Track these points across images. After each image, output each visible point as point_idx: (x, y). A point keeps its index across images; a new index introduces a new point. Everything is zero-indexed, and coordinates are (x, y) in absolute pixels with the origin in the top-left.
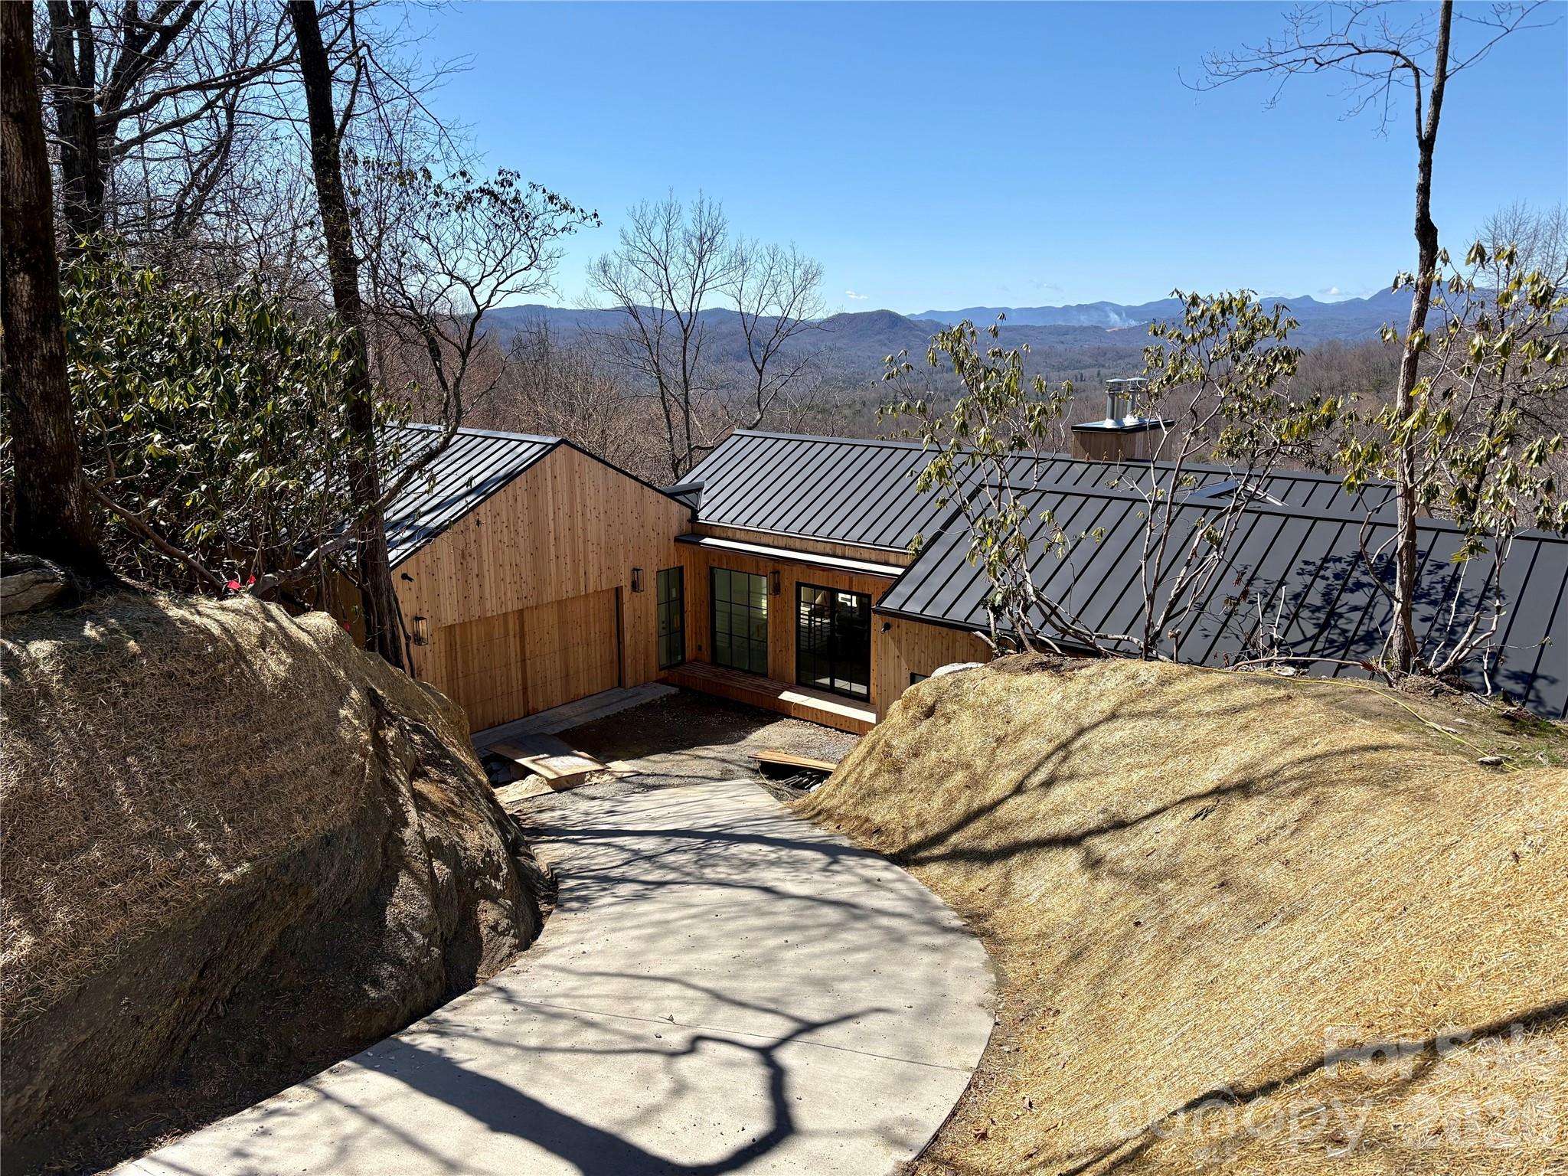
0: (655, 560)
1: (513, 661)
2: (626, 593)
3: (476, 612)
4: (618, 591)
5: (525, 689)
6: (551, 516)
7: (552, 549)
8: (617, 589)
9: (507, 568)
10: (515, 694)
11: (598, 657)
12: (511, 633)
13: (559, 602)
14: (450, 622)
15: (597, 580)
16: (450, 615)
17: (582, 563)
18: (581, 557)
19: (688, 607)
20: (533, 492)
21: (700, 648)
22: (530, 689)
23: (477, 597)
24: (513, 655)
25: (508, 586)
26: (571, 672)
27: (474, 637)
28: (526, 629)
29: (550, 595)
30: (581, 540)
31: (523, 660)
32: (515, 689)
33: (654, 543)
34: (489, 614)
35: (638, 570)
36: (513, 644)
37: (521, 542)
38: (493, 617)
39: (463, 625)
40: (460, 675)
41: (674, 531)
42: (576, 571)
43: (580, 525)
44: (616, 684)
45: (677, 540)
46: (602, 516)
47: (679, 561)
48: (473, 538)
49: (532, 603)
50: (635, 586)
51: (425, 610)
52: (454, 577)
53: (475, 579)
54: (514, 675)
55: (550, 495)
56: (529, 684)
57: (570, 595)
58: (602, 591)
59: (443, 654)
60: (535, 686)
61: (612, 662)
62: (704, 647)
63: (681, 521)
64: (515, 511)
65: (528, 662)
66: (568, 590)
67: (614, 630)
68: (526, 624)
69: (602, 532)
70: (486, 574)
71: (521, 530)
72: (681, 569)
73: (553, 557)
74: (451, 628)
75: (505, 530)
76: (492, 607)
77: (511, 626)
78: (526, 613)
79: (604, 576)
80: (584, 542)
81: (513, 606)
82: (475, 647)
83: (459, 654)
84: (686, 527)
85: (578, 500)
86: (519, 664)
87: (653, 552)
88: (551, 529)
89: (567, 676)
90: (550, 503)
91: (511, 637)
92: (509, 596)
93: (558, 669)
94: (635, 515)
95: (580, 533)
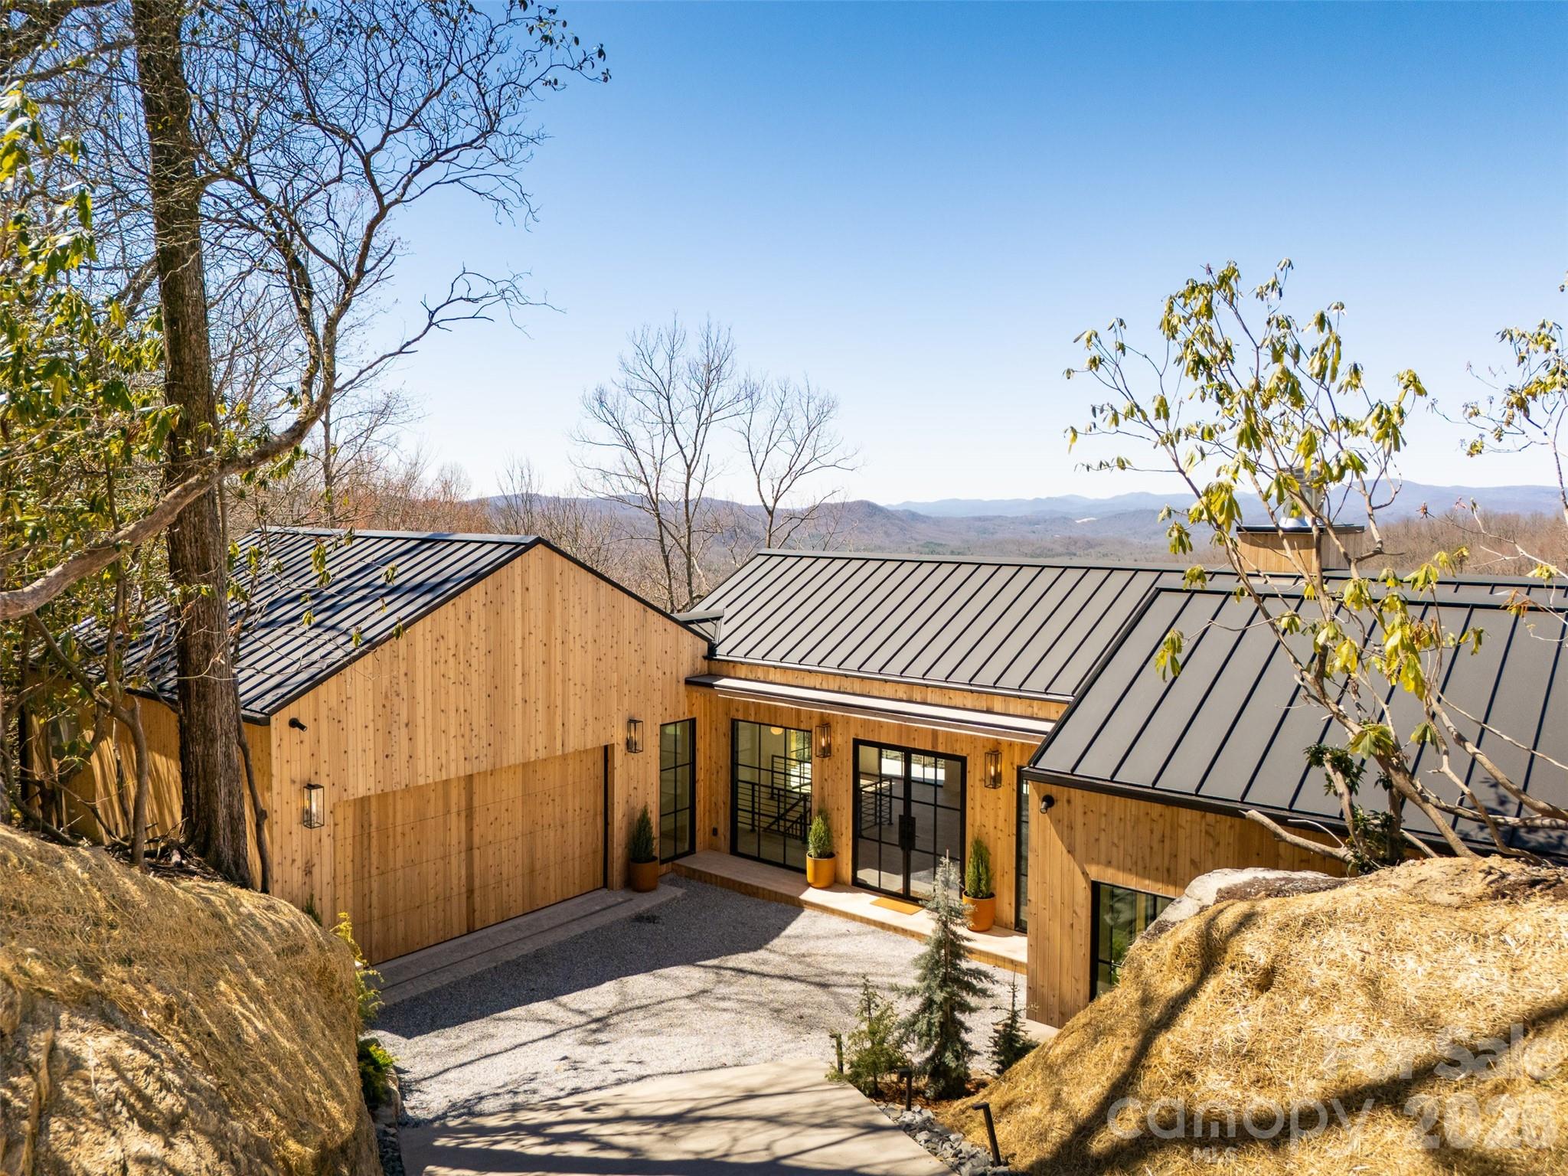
0: (660, 709)
1: (454, 851)
2: (619, 755)
3: (401, 778)
4: (607, 751)
5: (470, 892)
6: (519, 643)
7: (518, 690)
8: (606, 747)
9: (452, 714)
10: (455, 901)
11: (577, 844)
12: (454, 810)
13: (525, 765)
14: (361, 792)
15: (582, 737)
16: (362, 784)
17: (559, 711)
18: (559, 702)
19: (701, 775)
20: (497, 609)
21: (715, 832)
22: (477, 893)
23: (405, 757)
24: (454, 842)
25: (453, 741)
26: (538, 866)
27: (399, 815)
28: (476, 803)
29: (513, 755)
30: (559, 678)
31: (470, 850)
32: (455, 890)
33: (659, 685)
34: (421, 781)
35: (636, 723)
36: (457, 827)
37: (475, 680)
38: (427, 785)
39: (383, 796)
40: (374, 871)
41: (685, 671)
42: (550, 723)
43: (559, 658)
44: (600, 884)
45: (688, 682)
46: (590, 646)
47: (691, 712)
48: (402, 671)
49: (484, 765)
50: (631, 746)
51: (323, 775)
52: (371, 726)
53: (404, 730)
54: (454, 870)
55: (518, 614)
56: (477, 883)
57: (542, 754)
58: (586, 751)
59: (350, 841)
60: (484, 887)
61: (595, 852)
62: (721, 831)
63: (694, 658)
64: (467, 634)
65: (476, 853)
66: (537, 749)
67: (600, 807)
68: (476, 798)
69: (590, 668)
70: (420, 721)
71: (474, 662)
72: (693, 722)
73: (519, 701)
74: (363, 802)
75: (451, 660)
76: (427, 772)
77: (454, 799)
78: (476, 781)
79: (589, 729)
80: (563, 681)
81: (456, 769)
82: (399, 829)
83: (374, 842)
84: (702, 666)
85: (558, 622)
86: (463, 855)
87: (657, 697)
88: (519, 661)
89: (532, 871)
90: (519, 625)
91: (454, 816)
92: (453, 756)
93: (519, 862)
94: (634, 646)
95: (559, 665)
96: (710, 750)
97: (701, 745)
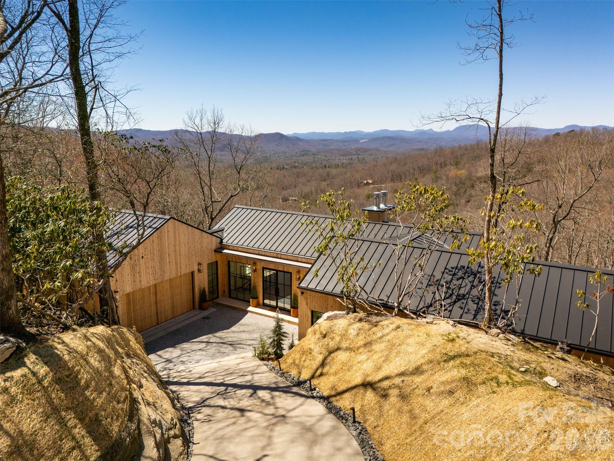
0: (207, 259)
2: (196, 273)
3: (138, 286)
4: (193, 273)
5: (157, 314)
6: (167, 247)
7: (168, 259)
8: (192, 272)
9: (150, 268)
10: (153, 317)
11: (185, 298)
12: (152, 293)
13: (170, 280)
14: (128, 291)
15: (185, 270)
16: (128, 289)
17: (179, 264)
18: (179, 261)
19: (219, 276)
20: (160, 238)
21: (224, 291)
22: (159, 314)
23: (139, 281)
24: (152, 301)
25: (151, 275)
26: (175, 305)
27: (138, 296)
28: (157, 291)
29: (167, 277)
30: (179, 255)
31: (156, 303)
32: (153, 314)
33: (206, 253)
34: (143, 287)
35: (200, 264)
36: (153, 297)
37: (156, 258)
38: (145, 288)
39: (133, 292)
40: (132, 311)
41: (214, 247)
42: (177, 267)
43: (178, 249)
44: (192, 308)
45: (215, 251)
46: (187, 245)
47: (216, 259)
49: (160, 281)
50: (199, 271)
51: (118, 287)
52: (129, 274)
53: (138, 274)
54: (153, 309)
55: (166, 239)
56: (159, 311)
57: (175, 276)
58: (187, 274)
59: (125, 304)
60: (161, 312)
61: (190, 300)
62: (226, 291)
63: (216, 243)
64: (153, 246)
65: (158, 304)
66: (173, 275)
67: (191, 288)
68: (157, 289)
69: (187, 250)
70: (142, 271)
71: (155, 254)
72: (217, 262)
73: (168, 262)
74: (128, 295)
75: (149, 254)
76: (144, 284)
77: (152, 290)
78: (157, 285)
79: (187, 268)
81: (152, 283)
82: (138, 300)
83: (132, 304)
84: (218, 245)
85: (178, 239)
86: (155, 305)
87: (206, 256)
88: (167, 251)
89: (173, 307)
90: (167, 242)
91: (152, 295)
92: (151, 279)
93: (170, 305)
94: (199, 243)
95: (178, 252)
96: (222, 270)
97: (219, 268)
